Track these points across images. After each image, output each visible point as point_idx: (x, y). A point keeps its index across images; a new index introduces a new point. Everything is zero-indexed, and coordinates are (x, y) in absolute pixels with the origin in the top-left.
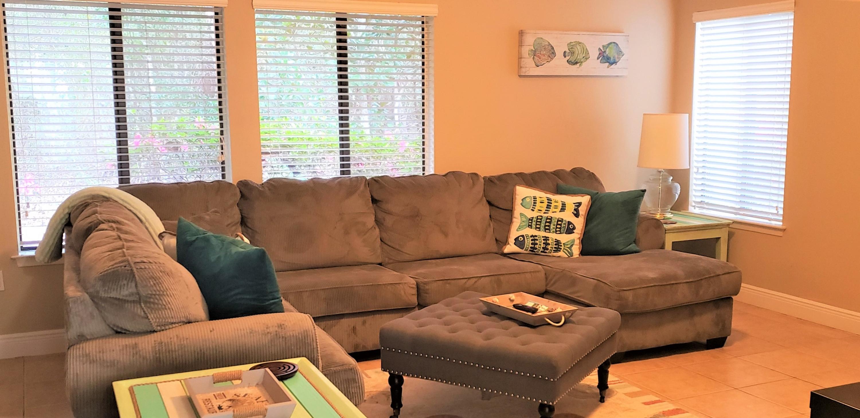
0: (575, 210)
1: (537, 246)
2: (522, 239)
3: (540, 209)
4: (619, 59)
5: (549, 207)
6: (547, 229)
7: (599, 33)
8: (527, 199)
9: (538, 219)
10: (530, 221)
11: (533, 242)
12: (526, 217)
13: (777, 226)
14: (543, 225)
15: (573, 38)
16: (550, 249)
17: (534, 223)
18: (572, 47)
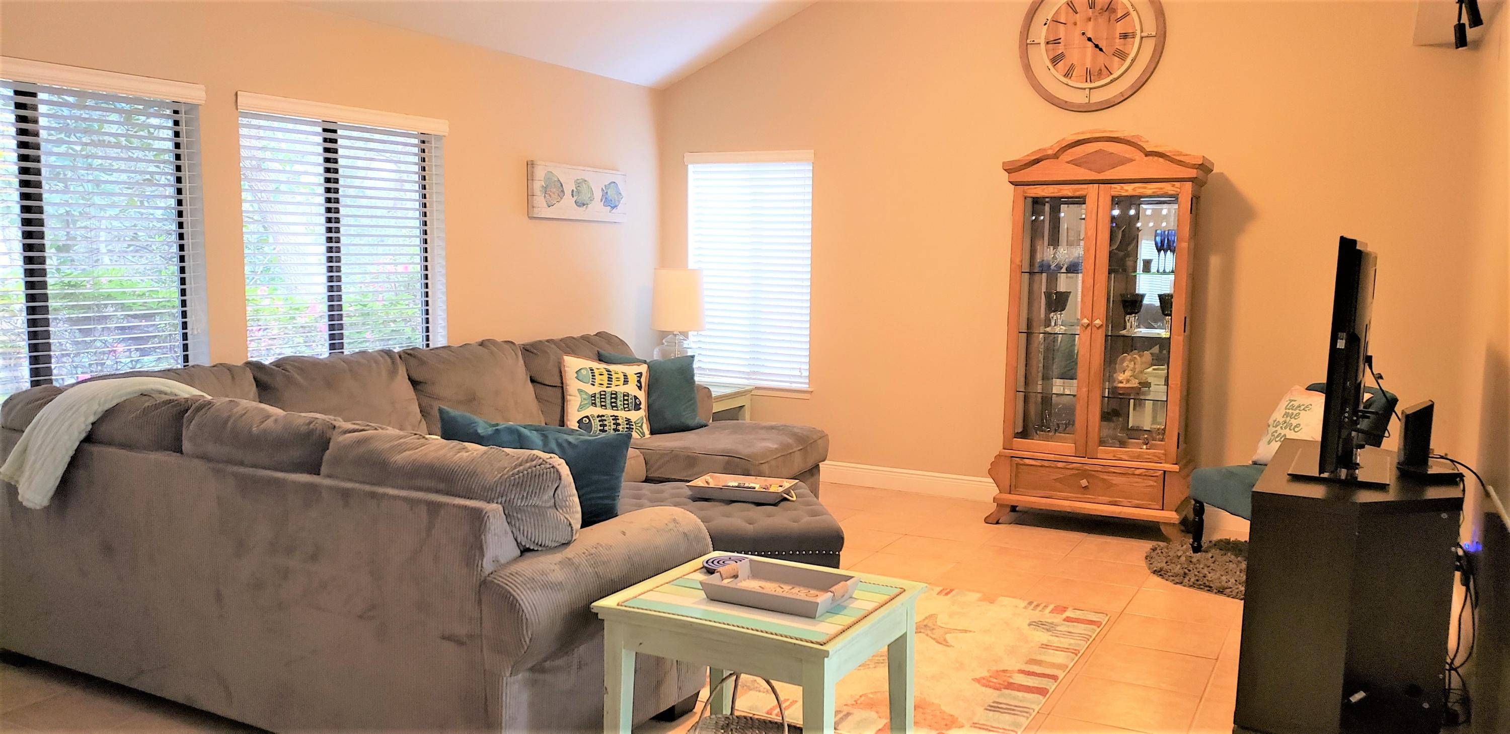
0: (638, 381)
1: (606, 428)
2: (588, 421)
3: (601, 382)
4: (619, 202)
5: (610, 379)
6: (615, 407)
7: (601, 170)
8: (582, 371)
9: (601, 395)
10: (593, 398)
11: (601, 423)
12: (586, 393)
13: (805, 389)
14: (608, 402)
15: (579, 174)
16: (621, 430)
17: (598, 400)
18: (579, 184)
